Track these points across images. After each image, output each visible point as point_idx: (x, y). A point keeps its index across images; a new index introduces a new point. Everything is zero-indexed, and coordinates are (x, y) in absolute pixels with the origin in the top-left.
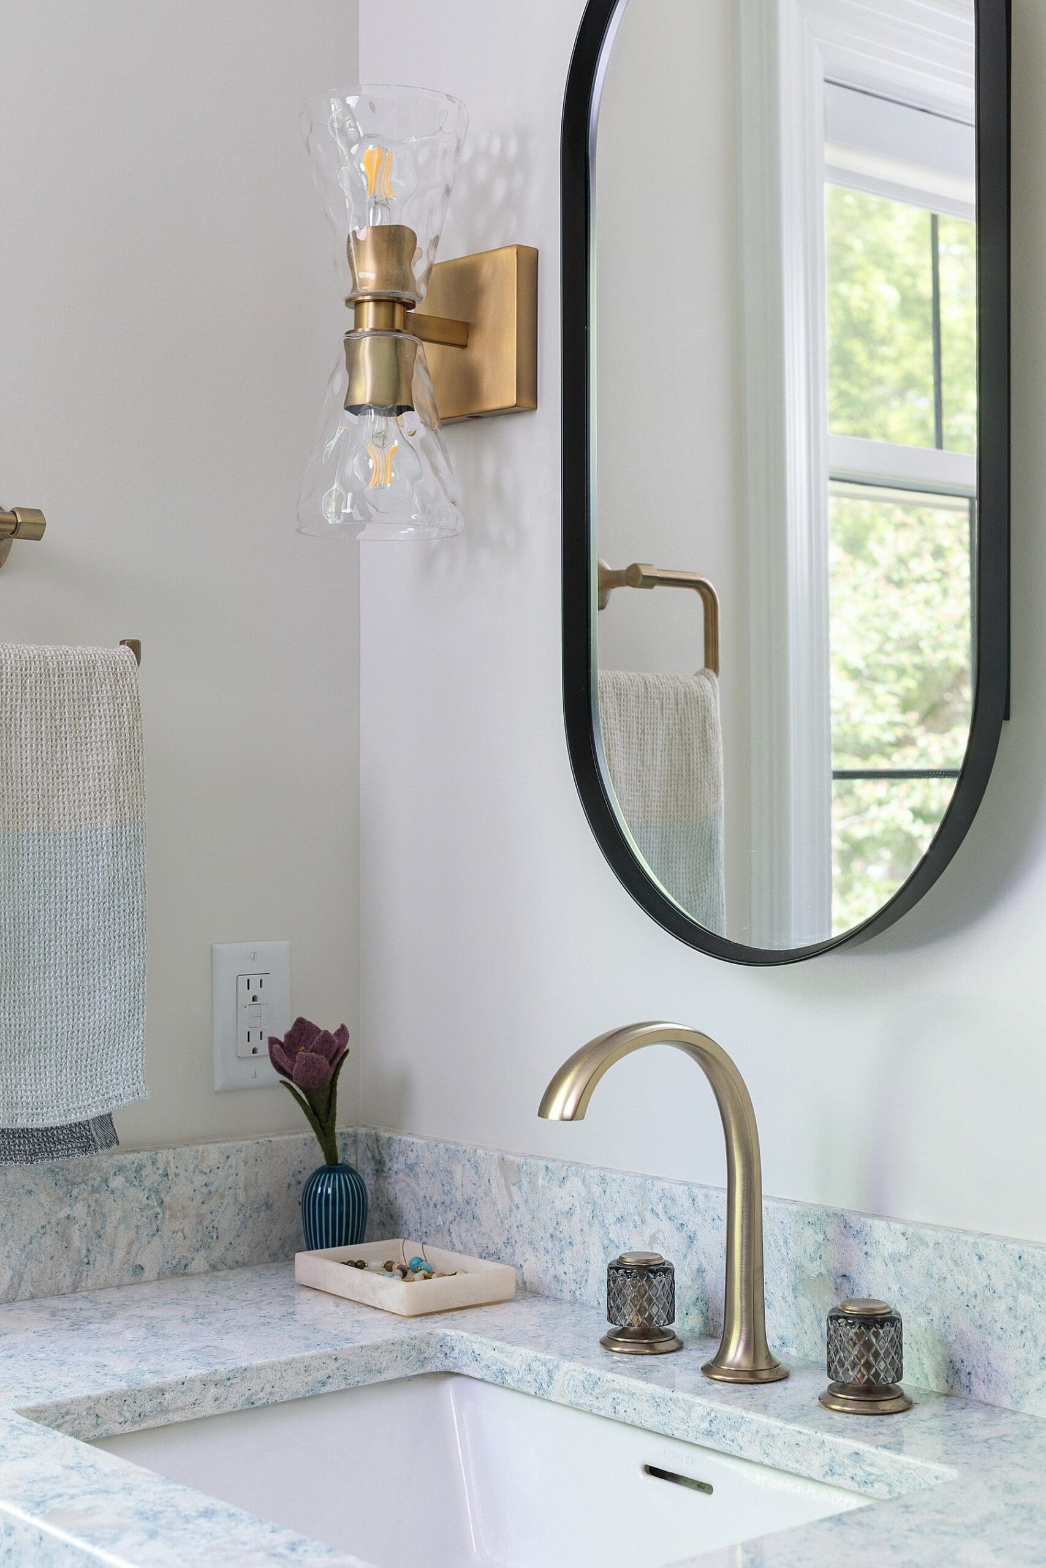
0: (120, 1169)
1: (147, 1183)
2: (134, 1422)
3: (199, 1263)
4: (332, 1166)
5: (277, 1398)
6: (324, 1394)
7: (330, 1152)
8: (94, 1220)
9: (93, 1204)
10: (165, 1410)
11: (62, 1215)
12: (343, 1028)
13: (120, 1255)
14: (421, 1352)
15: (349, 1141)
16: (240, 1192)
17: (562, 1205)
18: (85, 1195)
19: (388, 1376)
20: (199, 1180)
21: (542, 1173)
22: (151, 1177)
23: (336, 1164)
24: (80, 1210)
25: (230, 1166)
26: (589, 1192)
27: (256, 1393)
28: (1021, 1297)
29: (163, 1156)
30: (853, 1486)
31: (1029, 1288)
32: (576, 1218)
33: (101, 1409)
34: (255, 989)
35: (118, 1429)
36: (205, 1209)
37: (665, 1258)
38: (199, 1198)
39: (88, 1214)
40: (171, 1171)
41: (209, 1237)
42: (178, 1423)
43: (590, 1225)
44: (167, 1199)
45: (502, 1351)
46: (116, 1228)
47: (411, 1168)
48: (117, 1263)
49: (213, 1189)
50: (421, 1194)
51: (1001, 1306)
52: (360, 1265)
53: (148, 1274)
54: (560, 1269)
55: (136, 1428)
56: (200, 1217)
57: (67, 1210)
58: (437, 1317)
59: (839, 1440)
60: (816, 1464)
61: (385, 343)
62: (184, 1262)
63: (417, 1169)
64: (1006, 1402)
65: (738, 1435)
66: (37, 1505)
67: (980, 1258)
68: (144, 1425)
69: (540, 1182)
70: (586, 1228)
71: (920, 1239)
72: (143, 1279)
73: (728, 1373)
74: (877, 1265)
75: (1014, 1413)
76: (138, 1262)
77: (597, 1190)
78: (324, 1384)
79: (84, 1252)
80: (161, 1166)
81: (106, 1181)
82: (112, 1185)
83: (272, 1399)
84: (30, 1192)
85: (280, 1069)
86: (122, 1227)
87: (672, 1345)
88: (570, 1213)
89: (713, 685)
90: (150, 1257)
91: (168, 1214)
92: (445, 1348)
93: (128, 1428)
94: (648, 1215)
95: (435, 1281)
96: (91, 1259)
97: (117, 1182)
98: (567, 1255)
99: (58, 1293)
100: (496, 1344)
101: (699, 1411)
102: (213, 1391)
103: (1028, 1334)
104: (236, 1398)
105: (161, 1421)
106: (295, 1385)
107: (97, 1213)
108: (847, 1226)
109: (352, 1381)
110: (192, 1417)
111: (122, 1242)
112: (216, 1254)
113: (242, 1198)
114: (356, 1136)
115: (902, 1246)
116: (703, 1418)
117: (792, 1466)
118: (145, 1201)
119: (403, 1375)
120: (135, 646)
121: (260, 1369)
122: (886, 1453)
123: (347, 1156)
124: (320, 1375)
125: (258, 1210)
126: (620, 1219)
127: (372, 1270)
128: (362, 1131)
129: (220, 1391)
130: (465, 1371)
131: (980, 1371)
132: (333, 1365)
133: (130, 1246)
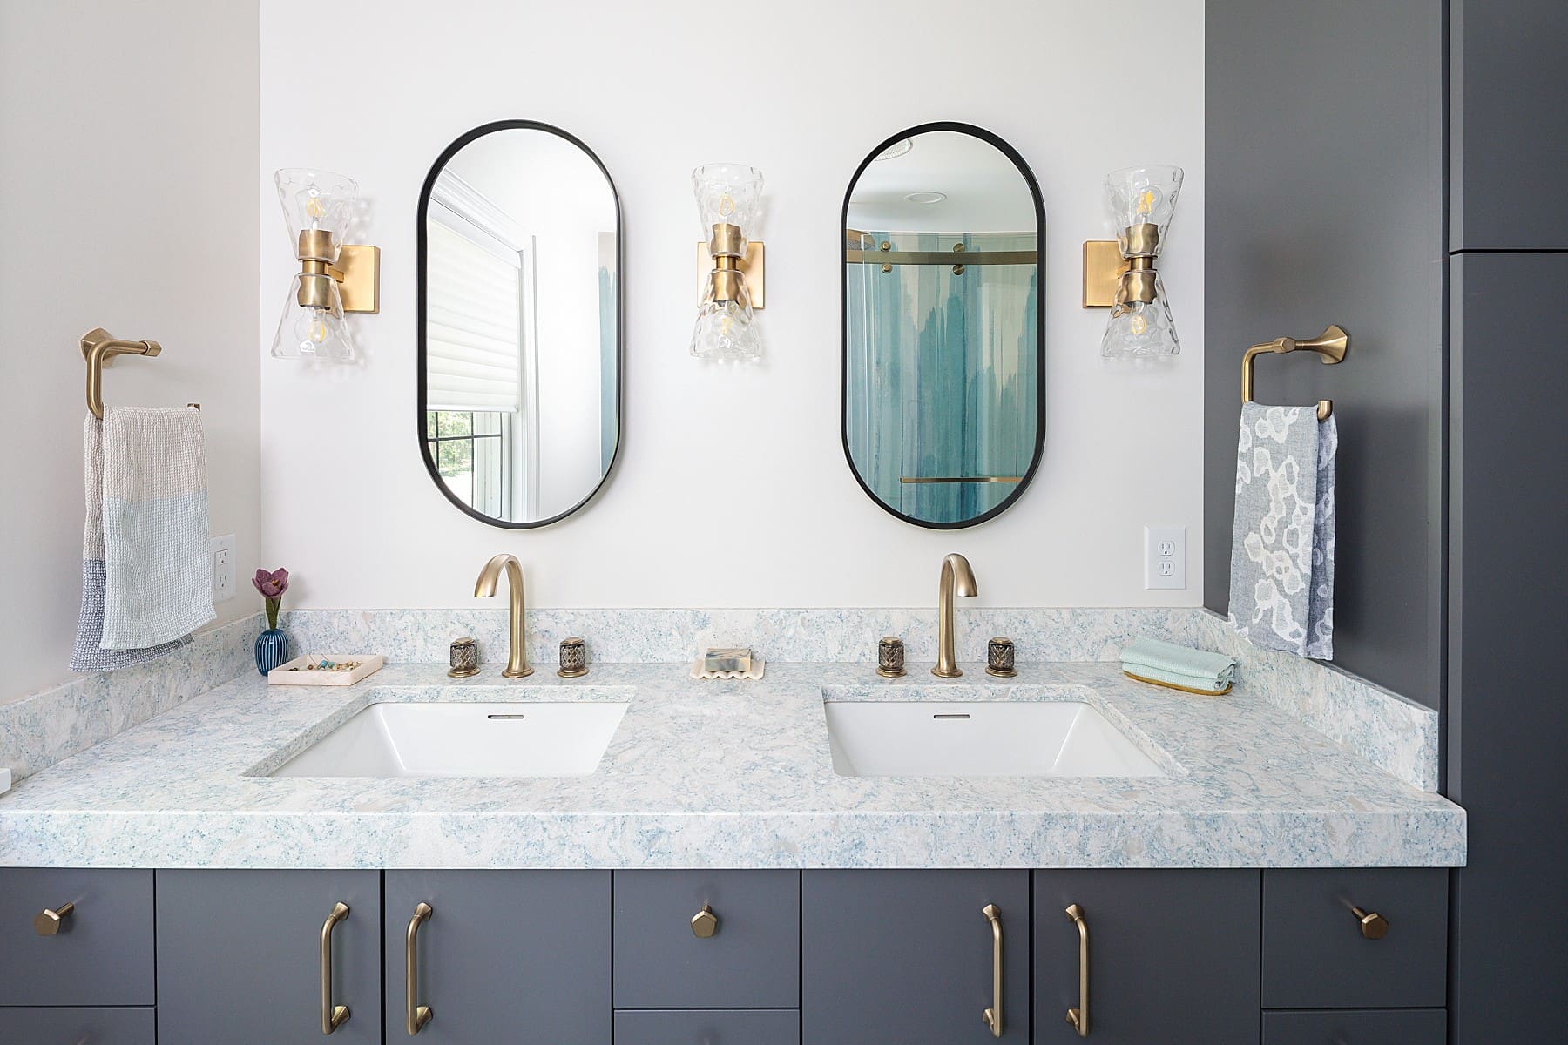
3: (206, 688)
4: (273, 632)
7: (273, 622)
8: (161, 681)
9: (159, 672)
11: (147, 682)
12: (285, 570)
13: (172, 694)
16: (222, 650)
18: (157, 670)
23: (275, 629)
25: (217, 640)
26: (416, 619)
28: (621, 626)
30: (592, 700)
31: (623, 623)
34: (223, 558)
37: (474, 639)
39: (159, 678)
41: (209, 675)
43: (417, 632)
44: (192, 662)
46: (170, 681)
48: (171, 698)
53: (184, 699)
54: (399, 652)
57: (149, 679)
58: (363, 684)
60: (575, 697)
62: (199, 689)
65: (538, 695)
69: (387, 620)
70: (414, 633)
71: (579, 614)
72: (182, 702)
76: (180, 695)
79: (157, 697)
81: (166, 660)
82: (169, 662)
84: (132, 674)
86: (173, 681)
87: (481, 671)
90: (185, 691)
92: (376, 694)
96: (160, 699)
97: (171, 659)
98: (403, 645)
99: (146, 720)
100: (397, 687)
102: (305, 740)
107: (162, 676)
111: (173, 687)
112: (212, 681)
113: (222, 653)
116: (521, 692)
117: (565, 700)
118: (183, 665)
120: (197, 406)
125: (228, 657)
127: (302, 670)
131: (604, 653)
132: (342, 714)
133: (177, 688)
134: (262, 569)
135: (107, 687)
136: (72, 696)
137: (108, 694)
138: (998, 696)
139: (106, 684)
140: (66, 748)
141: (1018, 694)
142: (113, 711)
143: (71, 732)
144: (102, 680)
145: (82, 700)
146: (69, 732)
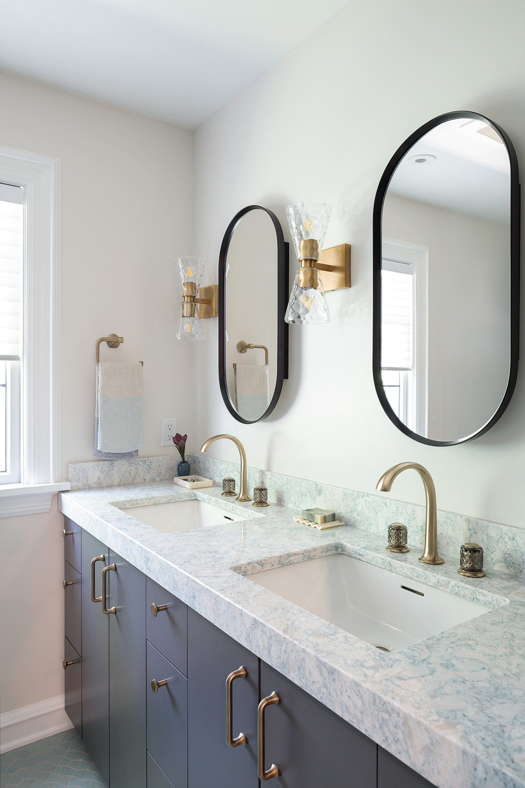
0: (142, 461)
1: (147, 464)
2: (132, 506)
3: (157, 479)
4: (184, 462)
5: (160, 503)
6: (170, 502)
7: (183, 458)
8: (136, 470)
9: (136, 467)
10: (138, 504)
11: (130, 469)
12: (186, 435)
13: (141, 477)
14: (190, 495)
15: (189, 456)
16: (166, 466)
17: (222, 469)
18: (134, 465)
19: (184, 499)
20: (157, 463)
21: (219, 463)
22: (148, 463)
23: (184, 461)
24: (133, 468)
25: (164, 461)
27: (156, 502)
28: (288, 486)
29: (150, 459)
31: (288, 484)
32: (224, 471)
33: (125, 503)
34: (170, 427)
35: (128, 507)
36: (159, 469)
37: (234, 478)
38: (158, 467)
39: (135, 469)
40: (152, 462)
41: (160, 474)
42: (140, 506)
44: (151, 467)
45: (204, 495)
46: (141, 472)
47: (199, 462)
48: (141, 479)
49: (160, 465)
50: (201, 466)
51: (285, 487)
52: (186, 480)
53: (147, 481)
55: (132, 507)
56: (158, 470)
58: (196, 489)
59: (250, 511)
61: (189, 305)
62: (154, 479)
63: (200, 462)
64: (286, 505)
65: (236, 510)
66: (102, 517)
67: (282, 479)
68: (134, 506)
69: (218, 464)
70: (225, 473)
71: (274, 475)
72: (146, 482)
73: (239, 499)
74: (267, 480)
75: (286, 507)
76: (145, 478)
77: (227, 466)
78: (170, 500)
79: (134, 476)
80: (150, 460)
81: (139, 463)
83: (159, 503)
84: (123, 465)
85: (175, 443)
86: (142, 472)
87: (234, 495)
88: (223, 470)
89: (267, 368)
90: (148, 478)
91: (151, 470)
92: (195, 495)
93: (130, 507)
94: (234, 471)
95: (195, 482)
96: (135, 477)
97: (141, 463)
100: (203, 494)
101: (231, 506)
102: (147, 501)
103: (288, 492)
104: (152, 502)
105: (137, 506)
106: (164, 500)
107: (137, 469)
108: (263, 473)
109: (176, 500)
110: (143, 505)
111: (142, 474)
112: (161, 478)
113: (166, 467)
114: (191, 455)
115: (271, 476)
118: (146, 467)
119: (187, 499)
120: (142, 363)
121: (157, 497)
122: (257, 513)
123: (186, 460)
124: (169, 499)
125: (170, 469)
126: (230, 472)
128: (192, 454)
129: (149, 501)
130: (198, 499)
131: (282, 499)
132: (172, 497)
133: (143, 475)
134: (179, 433)
135: (113, 467)
136: (99, 466)
137: (113, 469)
138: (441, 586)
139: (112, 465)
140: (96, 484)
141: (457, 589)
142: (115, 476)
143: (98, 479)
144: (110, 463)
145: (103, 468)
146: (97, 479)
